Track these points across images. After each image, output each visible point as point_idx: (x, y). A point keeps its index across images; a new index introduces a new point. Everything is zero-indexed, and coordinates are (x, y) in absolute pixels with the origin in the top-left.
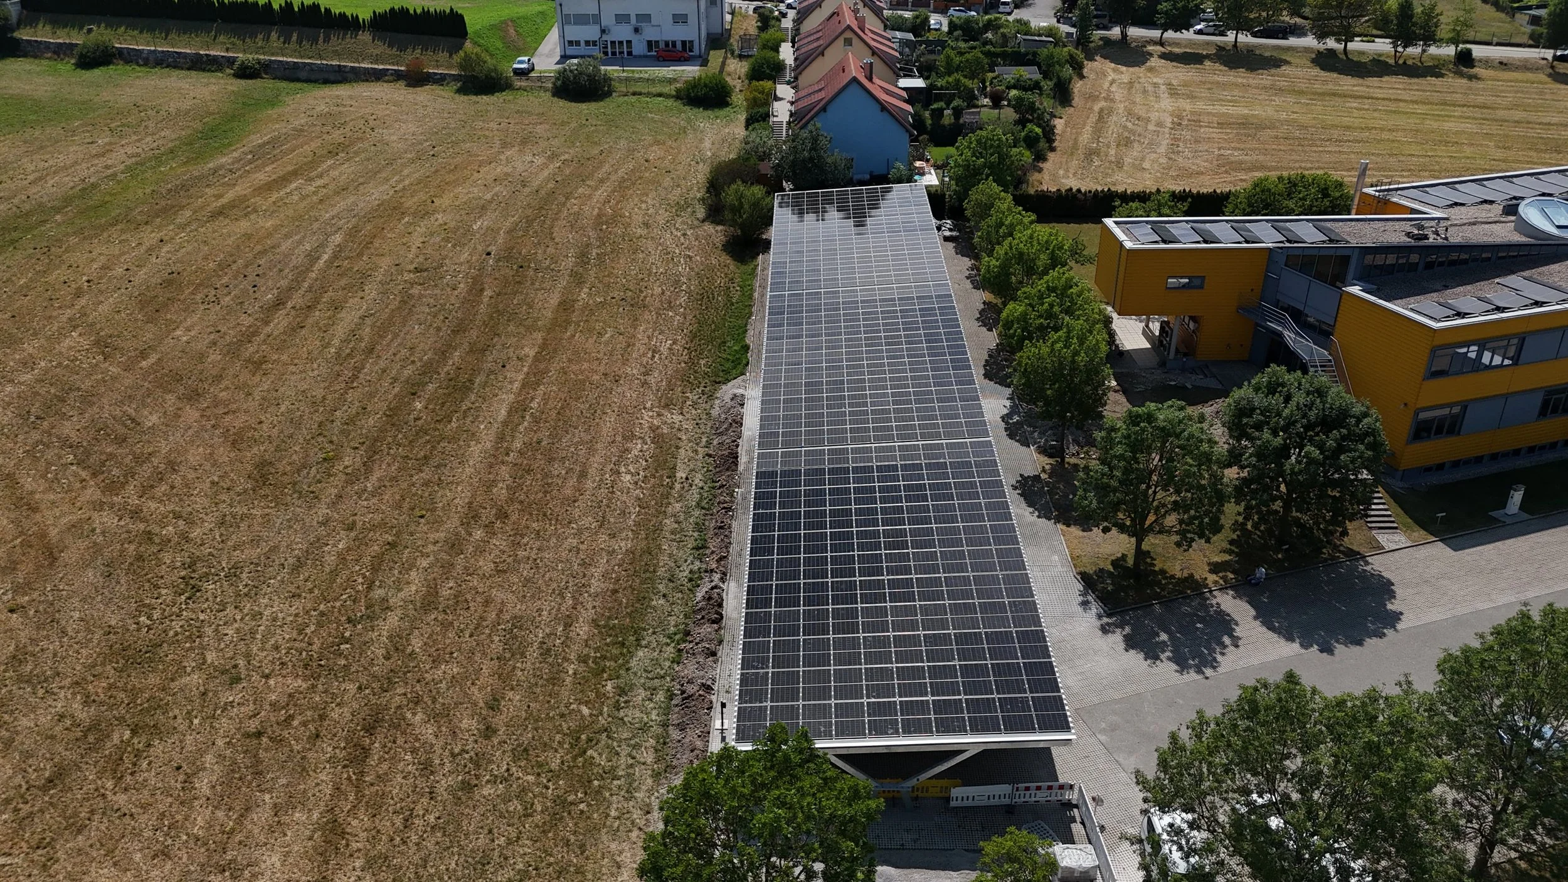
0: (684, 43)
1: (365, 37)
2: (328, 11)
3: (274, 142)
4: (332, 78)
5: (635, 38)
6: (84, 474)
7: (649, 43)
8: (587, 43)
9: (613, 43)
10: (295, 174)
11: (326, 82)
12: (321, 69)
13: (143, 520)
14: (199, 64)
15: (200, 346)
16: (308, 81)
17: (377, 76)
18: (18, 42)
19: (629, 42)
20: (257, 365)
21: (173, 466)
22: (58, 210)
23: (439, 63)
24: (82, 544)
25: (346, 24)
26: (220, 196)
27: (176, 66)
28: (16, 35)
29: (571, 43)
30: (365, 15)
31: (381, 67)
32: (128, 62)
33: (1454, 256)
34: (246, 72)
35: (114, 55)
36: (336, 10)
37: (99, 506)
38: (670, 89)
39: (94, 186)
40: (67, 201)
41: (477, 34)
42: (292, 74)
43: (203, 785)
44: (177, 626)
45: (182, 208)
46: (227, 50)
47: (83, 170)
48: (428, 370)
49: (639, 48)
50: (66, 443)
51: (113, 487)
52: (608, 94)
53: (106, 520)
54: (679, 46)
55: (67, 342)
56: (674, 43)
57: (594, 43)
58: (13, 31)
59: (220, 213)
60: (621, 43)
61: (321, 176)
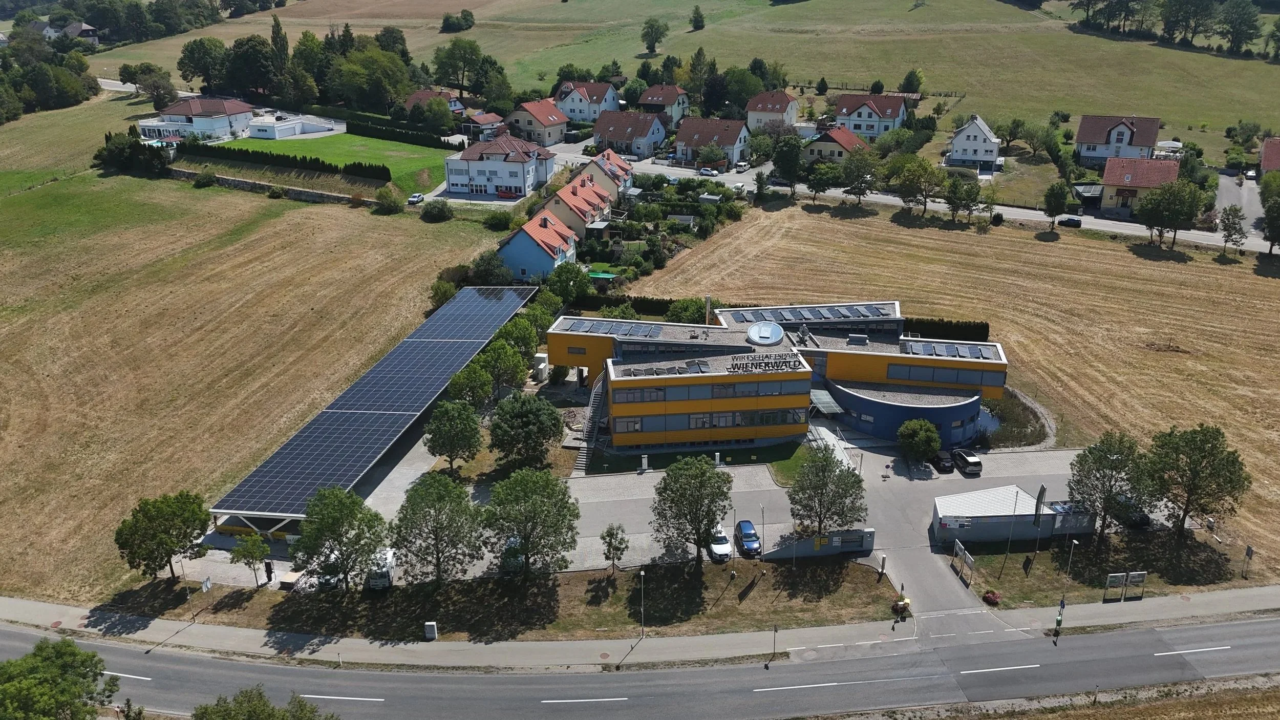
0: (516, 188)
1: (338, 177)
2: (323, 162)
3: (261, 239)
4: (318, 200)
5: (488, 184)
6: (74, 398)
7: (497, 187)
8: (462, 185)
9: (476, 186)
10: (256, 259)
11: (315, 202)
12: (312, 195)
13: (86, 419)
14: (255, 189)
15: (153, 346)
16: (306, 201)
17: (338, 200)
18: (171, 170)
19: (485, 186)
20: (171, 357)
21: (110, 397)
22: (137, 272)
23: (370, 195)
24: (58, 425)
25: (331, 170)
26: (214, 269)
27: (243, 189)
28: (170, 166)
29: (453, 185)
30: (341, 166)
31: (342, 195)
32: (221, 185)
33: (674, 349)
34: (275, 195)
35: (213, 181)
36: (327, 162)
37: (73, 411)
38: (481, 218)
39: (162, 260)
40: (145, 267)
41: (399, 179)
42: (298, 197)
43: (46, 510)
44: (72, 459)
45: (193, 274)
46: (270, 182)
47: (160, 251)
48: (243, 363)
49: (491, 190)
50: (75, 385)
51: (82, 405)
52: (449, 219)
53: (73, 417)
54: (513, 189)
55: (101, 340)
56: (510, 188)
57: (466, 185)
58: (169, 163)
59: (208, 279)
60: (481, 186)
61: (269, 261)
